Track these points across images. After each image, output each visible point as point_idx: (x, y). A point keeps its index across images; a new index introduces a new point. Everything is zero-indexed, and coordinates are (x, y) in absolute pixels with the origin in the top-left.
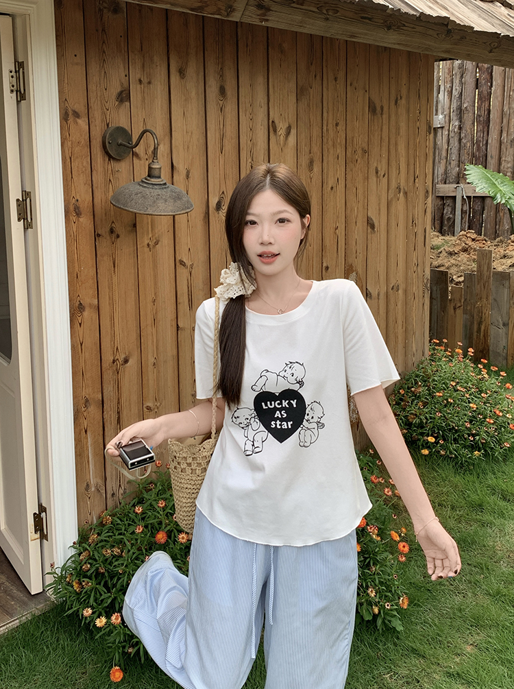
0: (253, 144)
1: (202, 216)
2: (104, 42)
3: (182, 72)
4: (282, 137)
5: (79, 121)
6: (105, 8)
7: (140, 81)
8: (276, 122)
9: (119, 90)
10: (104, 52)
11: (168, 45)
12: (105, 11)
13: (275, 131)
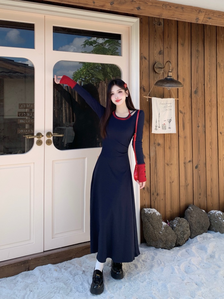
0: (210, 71)
1: (189, 95)
2: (155, 35)
3: (183, 45)
4: (222, 69)
5: (146, 61)
6: (156, 24)
7: (167, 48)
8: (220, 63)
9: (160, 50)
10: (155, 38)
11: (178, 36)
12: (156, 25)
13: (219, 66)
